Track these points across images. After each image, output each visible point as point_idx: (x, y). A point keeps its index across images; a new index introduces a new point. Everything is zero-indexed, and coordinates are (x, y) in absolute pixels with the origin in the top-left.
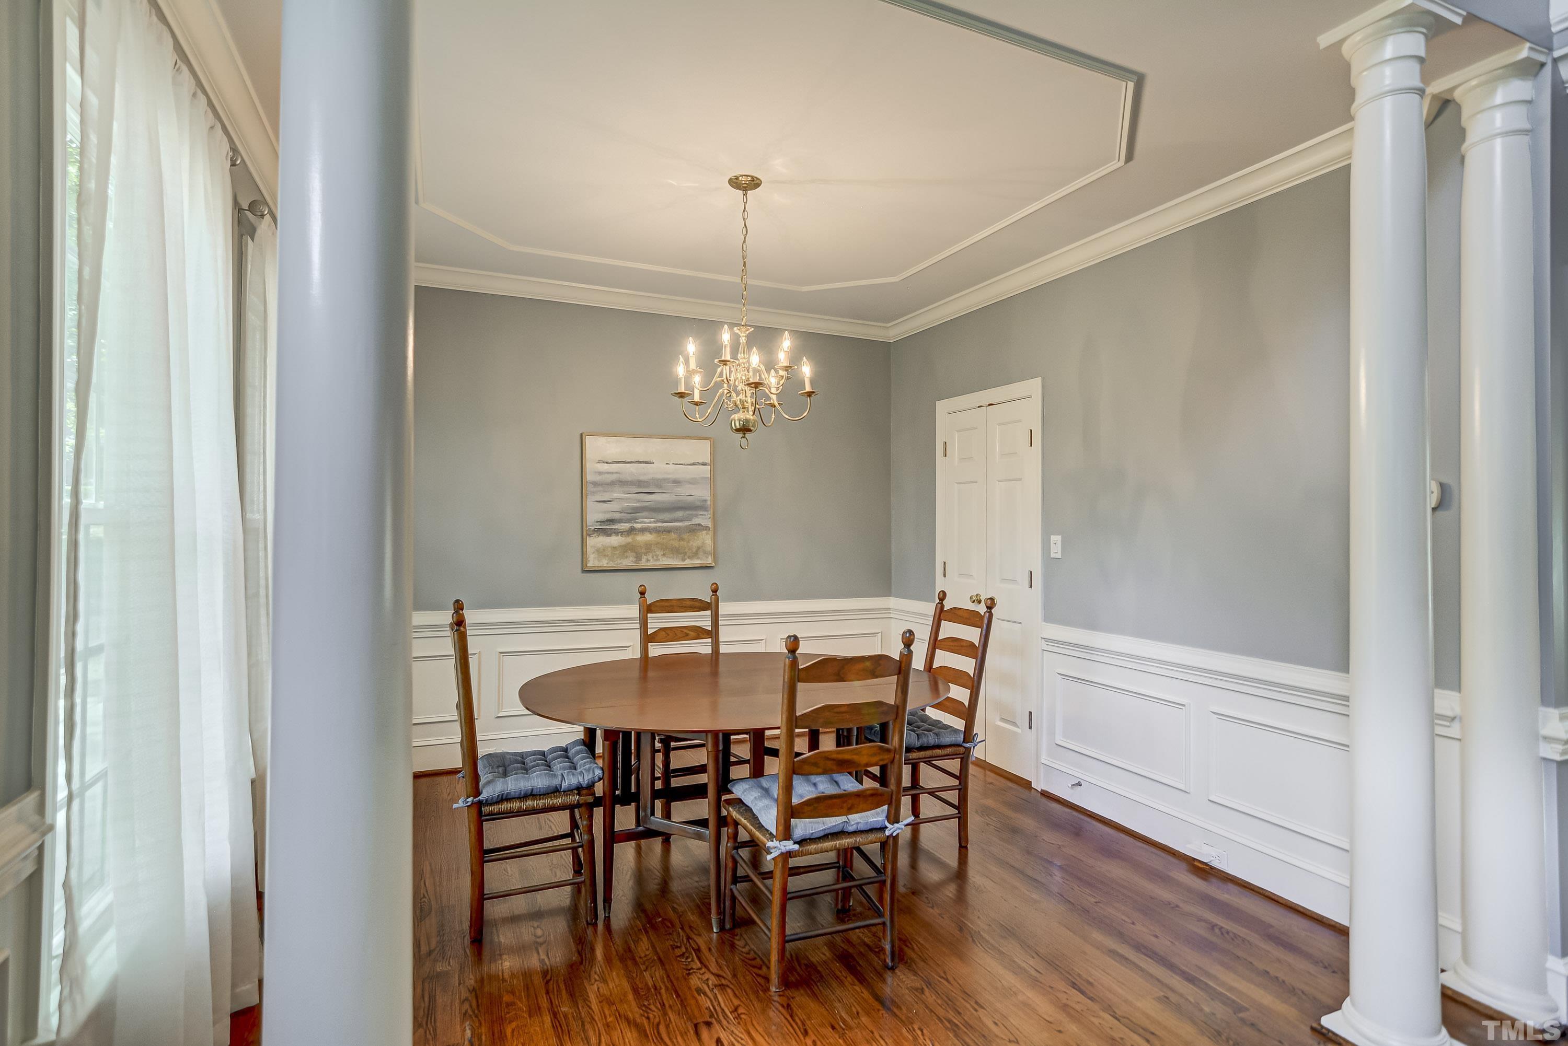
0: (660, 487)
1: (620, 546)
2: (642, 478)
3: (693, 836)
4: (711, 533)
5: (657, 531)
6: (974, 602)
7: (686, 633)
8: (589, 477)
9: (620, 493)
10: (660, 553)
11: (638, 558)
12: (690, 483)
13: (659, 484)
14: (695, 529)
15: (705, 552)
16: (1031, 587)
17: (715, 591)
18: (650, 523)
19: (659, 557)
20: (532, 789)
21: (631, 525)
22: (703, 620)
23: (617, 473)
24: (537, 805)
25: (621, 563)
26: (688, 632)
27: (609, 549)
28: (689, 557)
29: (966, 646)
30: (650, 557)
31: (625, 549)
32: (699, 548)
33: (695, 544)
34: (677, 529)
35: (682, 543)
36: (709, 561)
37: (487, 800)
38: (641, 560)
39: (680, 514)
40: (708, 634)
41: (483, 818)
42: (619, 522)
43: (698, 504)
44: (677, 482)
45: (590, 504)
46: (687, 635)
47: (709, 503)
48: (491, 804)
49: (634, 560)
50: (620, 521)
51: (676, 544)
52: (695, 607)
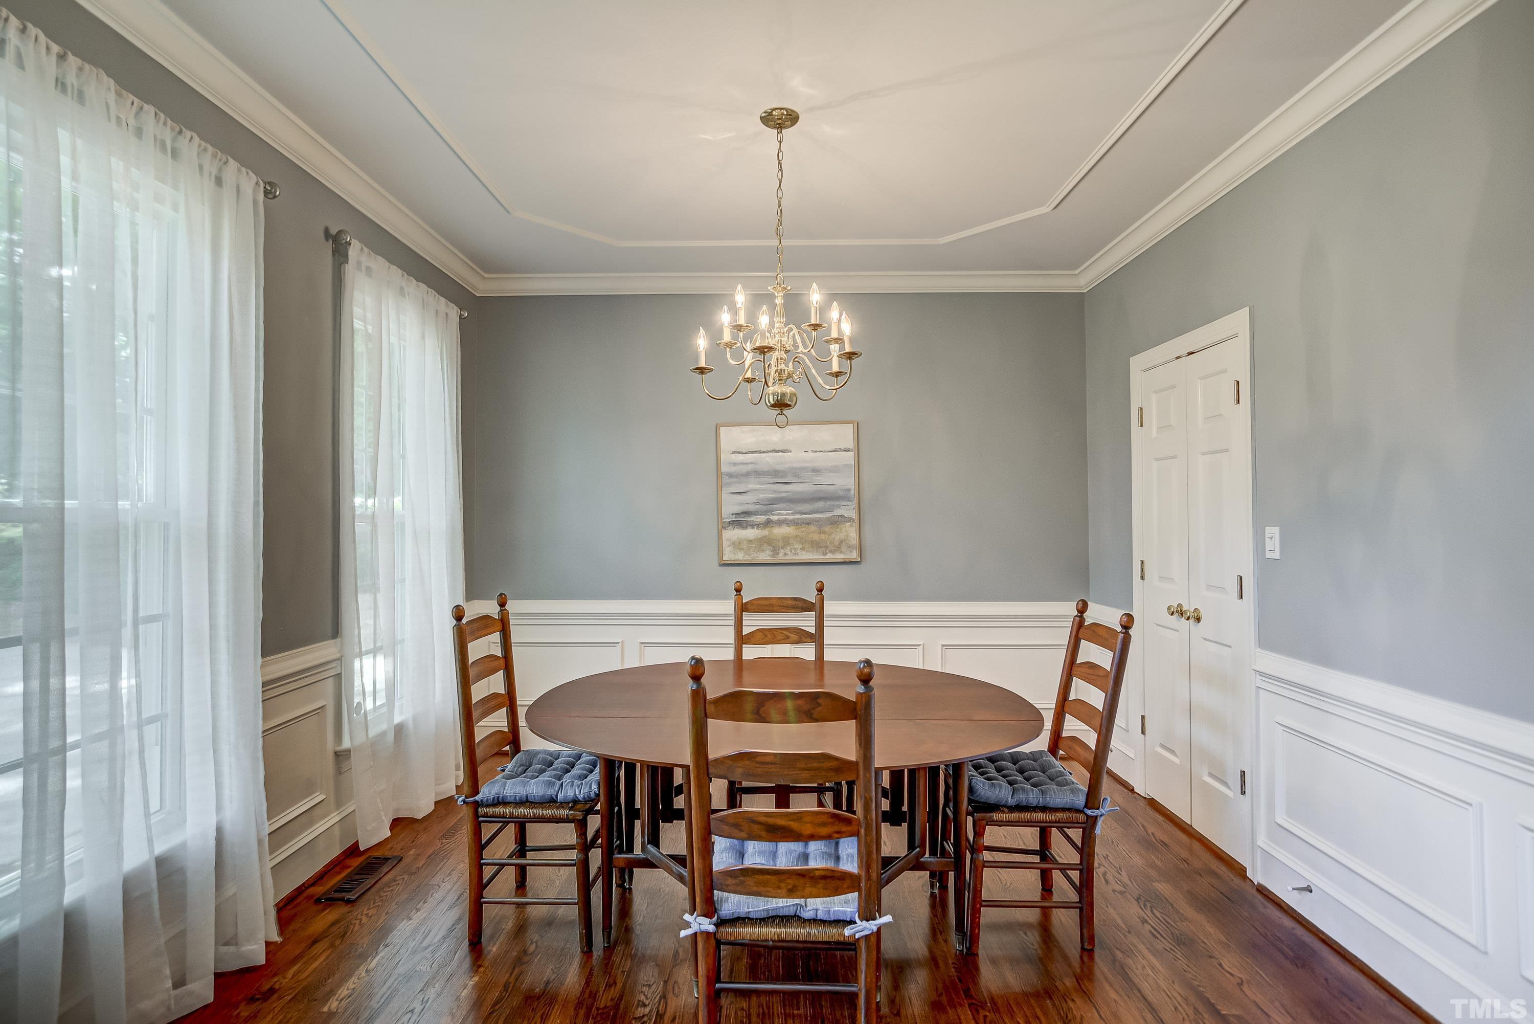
0: (798, 476)
1: (757, 539)
2: (779, 467)
3: (677, 877)
4: (856, 525)
5: (795, 523)
6: (1172, 614)
7: (786, 635)
8: (724, 469)
9: (755, 484)
10: (799, 546)
11: (775, 552)
12: (831, 471)
13: (797, 473)
14: (838, 522)
15: (849, 546)
16: (1242, 598)
17: (820, 590)
18: (788, 514)
19: (798, 551)
20: (527, 796)
21: (768, 517)
22: (807, 622)
23: (751, 463)
24: (528, 814)
25: (757, 557)
26: (789, 634)
27: (745, 542)
28: (831, 551)
29: (1102, 676)
30: (788, 551)
31: (762, 543)
32: (841, 542)
33: (838, 536)
34: (817, 521)
35: (823, 536)
36: (854, 556)
37: (482, 801)
38: (778, 554)
39: (820, 505)
40: (811, 638)
41: (480, 819)
42: (755, 515)
43: (841, 493)
44: (816, 471)
45: (726, 497)
46: (788, 637)
47: (852, 492)
48: (488, 806)
49: (771, 553)
50: (756, 513)
51: (816, 537)
52: (797, 608)
